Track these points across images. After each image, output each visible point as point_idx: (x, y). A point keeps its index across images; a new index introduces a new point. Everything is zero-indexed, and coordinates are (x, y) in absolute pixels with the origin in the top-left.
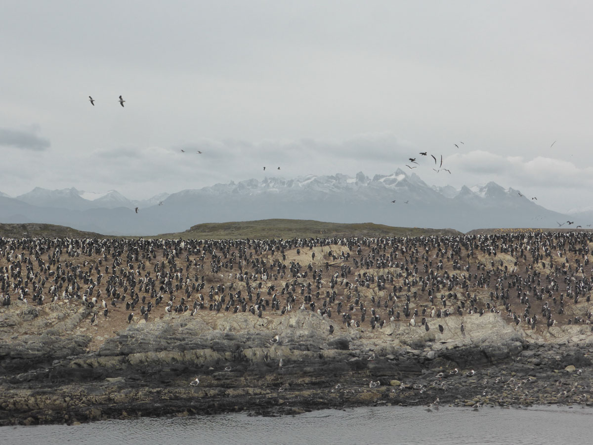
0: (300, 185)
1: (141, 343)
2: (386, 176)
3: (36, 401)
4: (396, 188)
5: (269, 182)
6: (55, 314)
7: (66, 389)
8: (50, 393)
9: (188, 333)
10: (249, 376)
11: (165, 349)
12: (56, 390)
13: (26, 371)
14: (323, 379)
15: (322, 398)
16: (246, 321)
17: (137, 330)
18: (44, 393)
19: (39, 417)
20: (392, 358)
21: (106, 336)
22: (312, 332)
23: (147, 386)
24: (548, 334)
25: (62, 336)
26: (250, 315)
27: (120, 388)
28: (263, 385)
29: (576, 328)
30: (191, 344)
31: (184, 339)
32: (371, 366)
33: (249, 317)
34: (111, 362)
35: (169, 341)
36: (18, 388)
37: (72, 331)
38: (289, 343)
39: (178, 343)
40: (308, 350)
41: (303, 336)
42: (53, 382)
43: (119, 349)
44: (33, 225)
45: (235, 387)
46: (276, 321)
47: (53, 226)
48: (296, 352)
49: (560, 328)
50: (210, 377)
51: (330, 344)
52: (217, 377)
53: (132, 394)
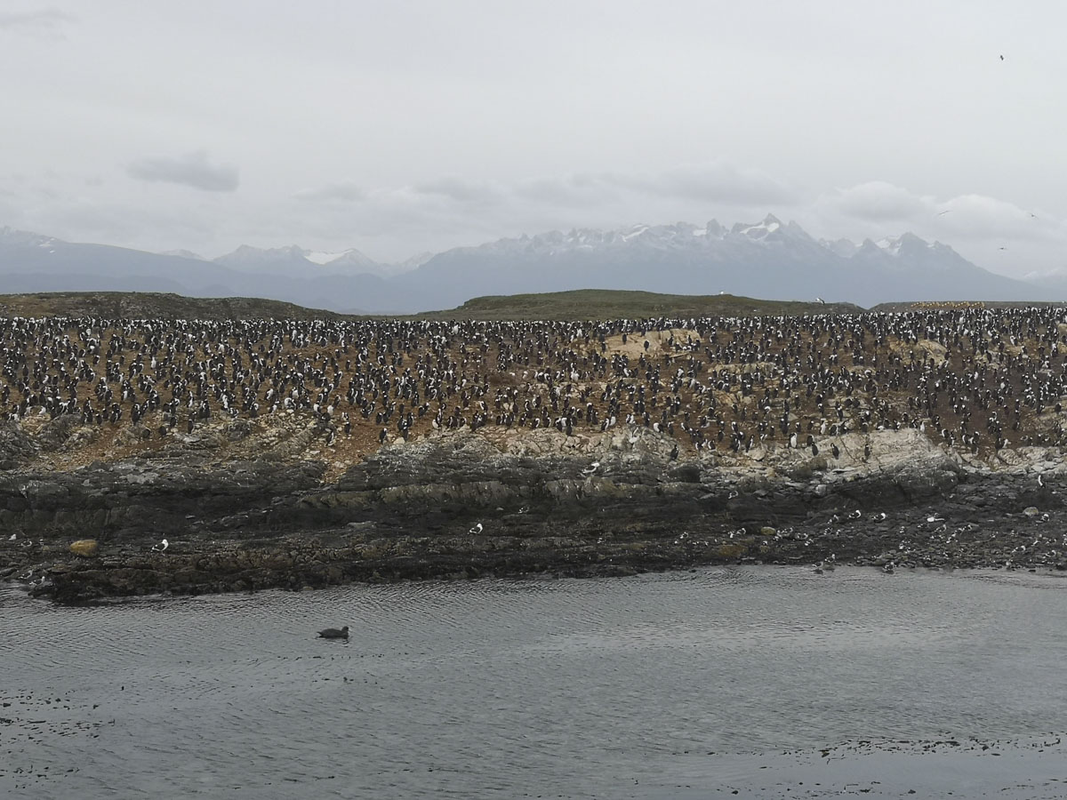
0: (624, 239)
1: (398, 471)
2: (751, 226)
3: (248, 556)
4: (766, 243)
5: (578, 235)
6: (274, 431)
7: (290, 538)
8: (269, 544)
9: (465, 457)
10: (554, 520)
11: (433, 481)
12: (277, 541)
13: (233, 513)
14: (663, 525)
15: (661, 553)
16: (549, 440)
17: (393, 454)
18: (260, 545)
19: (253, 579)
20: (763, 494)
21: (347, 462)
22: (646, 455)
23: (408, 534)
24: (997, 460)
25: (285, 461)
26: (555, 432)
27: (369, 538)
28: (575, 533)
29: (1039, 452)
30: (471, 474)
31: (460, 467)
32: (733, 506)
33: (554, 435)
34: (357, 499)
35: (438, 470)
36: (222, 538)
37: (299, 455)
38: (613, 473)
39: (452, 472)
40: (641, 483)
41: (633, 462)
42: (273, 529)
43: (367, 481)
44: (238, 299)
45: (534, 537)
46: (593, 440)
47: (267, 301)
48: (623, 486)
49: (1015, 450)
50: (498, 521)
51: (673, 474)
52: (510, 522)
53: (385, 547)
